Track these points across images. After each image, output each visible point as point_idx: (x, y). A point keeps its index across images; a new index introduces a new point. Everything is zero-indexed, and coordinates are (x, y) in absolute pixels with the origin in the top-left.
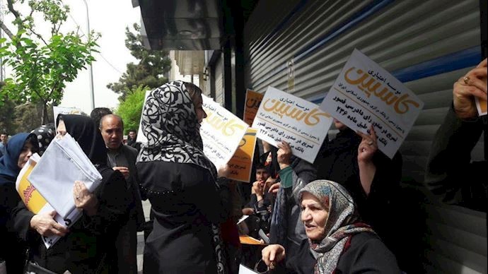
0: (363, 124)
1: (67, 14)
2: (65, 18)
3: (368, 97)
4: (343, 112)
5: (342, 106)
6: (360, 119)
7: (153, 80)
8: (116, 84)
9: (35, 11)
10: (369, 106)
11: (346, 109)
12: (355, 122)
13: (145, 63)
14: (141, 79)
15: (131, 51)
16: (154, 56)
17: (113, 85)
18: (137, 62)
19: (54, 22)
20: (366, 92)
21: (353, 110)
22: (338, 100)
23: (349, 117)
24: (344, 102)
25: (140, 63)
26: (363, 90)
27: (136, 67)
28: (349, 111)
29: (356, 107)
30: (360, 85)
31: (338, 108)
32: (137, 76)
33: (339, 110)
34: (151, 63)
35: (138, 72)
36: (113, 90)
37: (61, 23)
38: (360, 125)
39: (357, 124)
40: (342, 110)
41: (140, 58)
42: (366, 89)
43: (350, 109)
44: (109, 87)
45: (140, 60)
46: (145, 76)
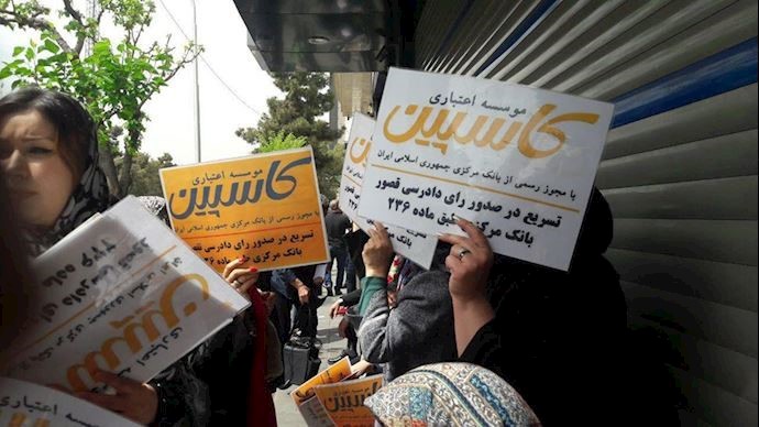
0: (449, 216)
1: (151, 15)
2: (148, 22)
3: (443, 152)
4: (401, 207)
5: (397, 194)
6: (438, 207)
7: (303, 124)
8: (250, 129)
9: (106, 11)
10: (450, 171)
11: (404, 198)
12: (431, 216)
13: (295, 97)
14: (286, 123)
15: (274, 80)
16: (308, 87)
17: (246, 131)
18: (282, 96)
19: (129, 27)
20: (435, 145)
21: (420, 193)
22: (386, 184)
23: (415, 212)
24: (395, 185)
25: (287, 98)
26: (426, 144)
27: (280, 103)
28: (412, 198)
29: (424, 185)
30: (419, 136)
31: (391, 201)
32: (282, 117)
33: (394, 204)
34: (303, 99)
35: (283, 111)
36: (245, 139)
37: (142, 30)
38: (444, 221)
39: (435, 220)
40: (399, 203)
41: (288, 90)
42: (434, 139)
43: (412, 194)
44: (239, 134)
45: (287, 93)
46: (294, 118)
